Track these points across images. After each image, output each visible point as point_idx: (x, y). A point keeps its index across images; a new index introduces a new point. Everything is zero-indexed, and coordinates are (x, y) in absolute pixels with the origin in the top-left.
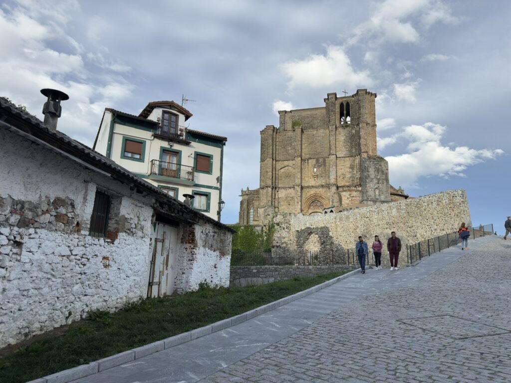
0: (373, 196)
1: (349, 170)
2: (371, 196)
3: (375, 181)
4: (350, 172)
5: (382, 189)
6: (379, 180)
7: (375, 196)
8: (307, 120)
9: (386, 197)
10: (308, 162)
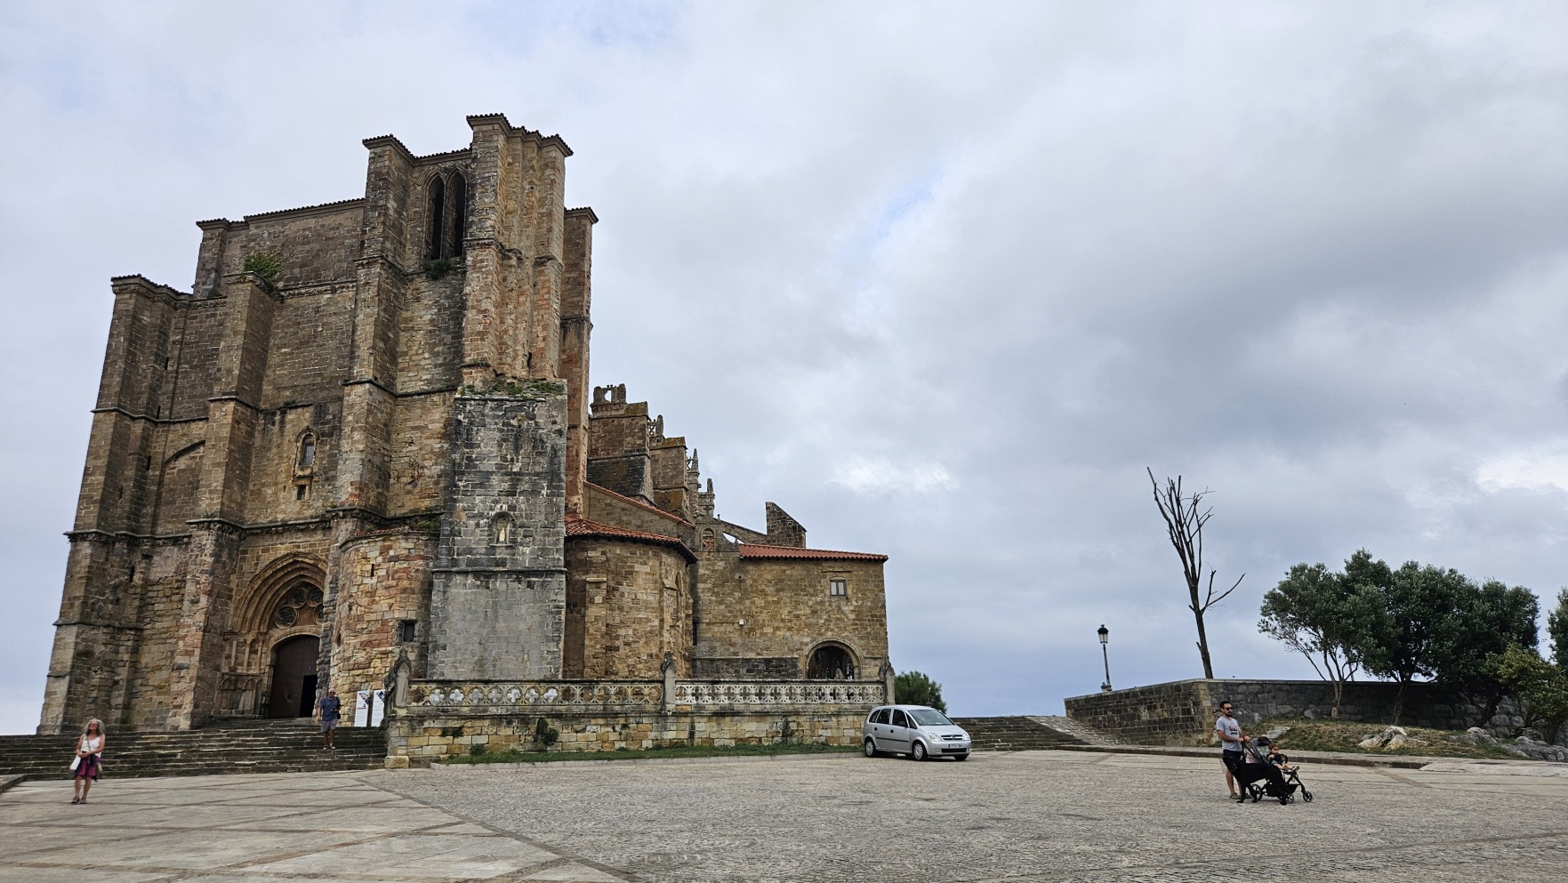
0: (482, 548)
1: (436, 445)
2: (470, 551)
3: (499, 483)
4: (442, 454)
5: (530, 517)
6: (516, 478)
7: (492, 550)
8: (301, 252)
9: (544, 551)
10: (282, 422)
